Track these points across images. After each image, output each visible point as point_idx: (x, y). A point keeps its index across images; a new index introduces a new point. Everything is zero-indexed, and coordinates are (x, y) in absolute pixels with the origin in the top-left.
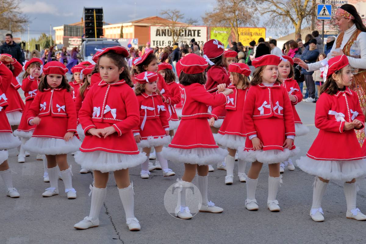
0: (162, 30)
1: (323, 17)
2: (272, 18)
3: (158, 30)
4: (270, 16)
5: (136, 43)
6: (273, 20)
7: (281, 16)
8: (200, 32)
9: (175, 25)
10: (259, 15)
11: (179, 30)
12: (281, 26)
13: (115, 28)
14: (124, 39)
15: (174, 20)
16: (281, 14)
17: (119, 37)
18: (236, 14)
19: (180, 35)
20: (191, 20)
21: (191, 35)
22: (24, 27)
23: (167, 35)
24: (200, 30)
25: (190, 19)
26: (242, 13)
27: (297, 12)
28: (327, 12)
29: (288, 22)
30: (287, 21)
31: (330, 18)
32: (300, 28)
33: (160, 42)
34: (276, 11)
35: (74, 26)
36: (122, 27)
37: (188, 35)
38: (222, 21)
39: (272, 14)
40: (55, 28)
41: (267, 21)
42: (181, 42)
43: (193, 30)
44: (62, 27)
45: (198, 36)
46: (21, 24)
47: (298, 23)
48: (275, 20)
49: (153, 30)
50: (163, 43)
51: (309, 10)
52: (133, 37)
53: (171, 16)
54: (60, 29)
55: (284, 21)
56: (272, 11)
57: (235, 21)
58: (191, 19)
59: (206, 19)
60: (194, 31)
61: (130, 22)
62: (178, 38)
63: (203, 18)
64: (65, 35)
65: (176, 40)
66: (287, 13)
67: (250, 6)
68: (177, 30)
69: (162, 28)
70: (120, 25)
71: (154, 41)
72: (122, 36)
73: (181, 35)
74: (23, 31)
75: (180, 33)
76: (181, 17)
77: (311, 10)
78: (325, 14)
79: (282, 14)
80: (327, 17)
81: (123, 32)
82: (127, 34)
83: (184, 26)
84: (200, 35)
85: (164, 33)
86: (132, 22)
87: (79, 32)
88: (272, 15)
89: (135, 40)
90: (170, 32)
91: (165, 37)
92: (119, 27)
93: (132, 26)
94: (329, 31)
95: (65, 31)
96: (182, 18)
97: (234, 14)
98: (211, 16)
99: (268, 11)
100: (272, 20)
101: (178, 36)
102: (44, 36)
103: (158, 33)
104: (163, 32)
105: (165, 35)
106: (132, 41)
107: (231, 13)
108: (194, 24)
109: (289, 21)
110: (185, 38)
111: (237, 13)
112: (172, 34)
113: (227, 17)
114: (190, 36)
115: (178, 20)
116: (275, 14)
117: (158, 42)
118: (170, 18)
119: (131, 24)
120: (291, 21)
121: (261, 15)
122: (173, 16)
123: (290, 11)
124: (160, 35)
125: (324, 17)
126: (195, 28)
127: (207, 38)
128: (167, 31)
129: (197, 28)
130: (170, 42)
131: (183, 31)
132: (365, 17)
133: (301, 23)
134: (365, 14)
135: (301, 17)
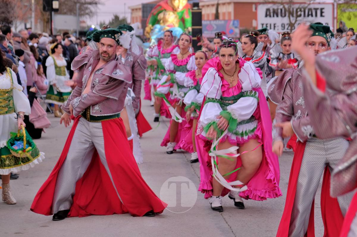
0: (274, 9)
3: (268, 10)
5: (236, 25)
8: (323, 11)
11: (297, 10)
13: (208, 6)
14: (221, 20)
17: (214, 17)
21: (312, 16)
23: (279, 15)
24: (324, 9)
33: (270, 25)
36: (218, 5)
37: (308, 16)
43: (314, 9)
44: (141, 7)
45: (321, 16)
46: (89, 6)
49: (261, 10)
50: (275, 27)
52: (232, 18)
54: (136, 9)
60: (316, 9)
62: (296, 21)
64: (143, 16)
65: (293, 22)
68: (293, 9)
69: (275, 7)
70: (215, 2)
71: (263, 24)
72: (217, 16)
74: (91, 14)
75: (297, 12)
81: (219, 11)
82: (224, 14)
84: (323, 14)
85: (276, 13)
89: (236, 22)
90: (283, 12)
91: (277, 18)
92: (213, 5)
95: (143, 12)
101: (296, 18)
102: (117, 18)
103: (268, 13)
104: (274, 12)
105: (277, 16)
106: (232, 23)
110: (304, 19)
112: (287, 14)
114: (310, 16)
117: (267, 25)
124: (270, 16)
126: (317, 6)
127: (334, 18)
128: (279, 11)
129: (320, 6)
130: (283, 26)
131: (301, 11)
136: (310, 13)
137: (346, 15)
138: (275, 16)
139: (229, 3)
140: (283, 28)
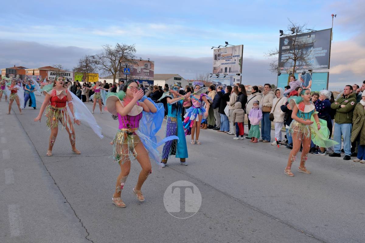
0: (53, 73)
3: (51, 73)
7: (108, 71)
13: (30, 70)
16: (107, 70)
17: (32, 74)
26: (90, 68)
27: (114, 70)
28: (128, 71)
32: (115, 76)
33: (52, 78)
35: (11, 69)
36: (34, 70)
37: (65, 75)
44: (5, 69)
45: (69, 76)
47: (114, 73)
49: (49, 73)
52: (39, 75)
54: (4, 70)
59: (74, 70)
60: (68, 74)
64: (6, 73)
67: (93, 65)
69: (54, 72)
71: (49, 77)
72: (34, 74)
81: (34, 72)
82: (36, 73)
85: (54, 74)
86: (38, 68)
88: (104, 71)
92: (32, 70)
95: (6, 71)
97: (86, 68)
98: (76, 69)
104: (53, 74)
105: (55, 75)
111: (88, 68)
113: (84, 69)
116: (105, 70)
120: (112, 73)
123: (111, 69)
126: (68, 73)
127: (73, 77)
129: (69, 73)
132: (140, 72)
133: (116, 73)
134: (140, 71)
135: (116, 71)
137: (77, 76)
139: (38, 70)
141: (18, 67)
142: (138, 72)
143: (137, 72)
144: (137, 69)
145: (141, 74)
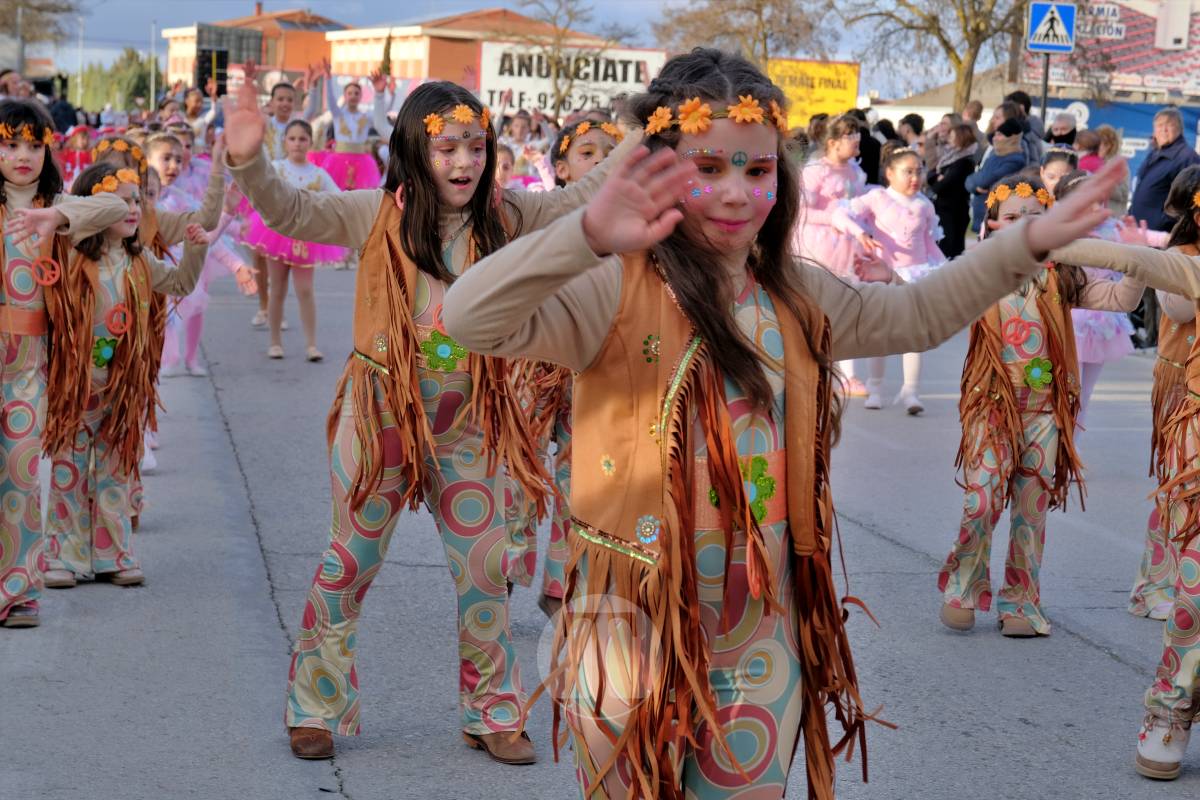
0: (521, 59)
1: (1046, 42)
2: (881, 37)
3: (506, 57)
4: (876, 29)
6: (885, 43)
7: (912, 33)
9: (563, 41)
10: (839, 26)
11: (577, 60)
12: (909, 64)
13: (365, 40)
14: (395, 78)
15: (561, 26)
16: (910, 26)
18: (764, 18)
19: (577, 75)
20: (615, 27)
21: (615, 78)
22: (66, 28)
23: (534, 73)
25: (611, 25)
26: (785, 16)
27: (962, 20)
28: (1060, 29)
29: (933, 53)
30: (929, 50)
31: (1068, 48)
32: (971, 73)
33: (511, 93)
34: (897, 14)
35: (230, 29)
36: (389, 40)
37: (606, 77)
38: (717, 38)
39: (881, 24)
40: (167, 33)
41: (864, 48)
42: (581, 98)
43: (621, 62)
44: (192, 31)
45: (637, 79)
46: (56, 17)
47: (964, 56)
48: (891, 45)
49: (490, 55)
50: (521, 100)
51: (1002, 17)
52: (425, 74)
53: (548, 13)
54: (184, 38)
55: (919, 47)
56: (880, 14)
57: (760, 41)
58: (616, 25)
59: (665, 28)
60: (625, 64)
61: (417, 24)
62: (571, 87)
63: (655, 27)
65: (564, 90)
66: (932, 25)
68: (568, 59)
69: (520, 50)
70: (383, 32)
71: (492, 93)
72: (387, 68)
73: (582, 74)
74: (61, 38)
75: (578, 69)
76: (585, 16)
77: (1008, 16)
78: (1055, 35)
79: (915, 24)
80: (1060, 44)
81: (393, 56)
82: (404, 64)
83: (593, 47)
85: (525, 66)
86: (423, 25)
87: (248, 49)
88: (881, 29)
90: (544, 65)
91: (529, 79)
92: (378, 40)
93: (421, 36)
94: (1063, 87)
95: (200, 45)
96: (587, 21)
97: (756, 18)
98: (680, 21)
99: (871, 15)
100: (881, 43)
101: (572, 80)
102: (132, 57)
103: (507, 65)
104: (522, 65)
105: (529, 74)
107: (749, 13)
108: (626, 40)
109: (936, 50)
110: (594, 85)
111: (767, 12)
112: (553, 71)
113: (735, 25)
114: (610, 80)
115: (576, 26)
116: (890, 25)
118: (549, 18)
119: (417, 30)
120: (942, 52)
121: (846, 25)
122: (557, 11)
123: (941, 17)
124: (511, 73)
125: (1051, 43)
126: (626, 56)
128: (535, 60)
129: (634, 56)
130: (543, 98)
131: (587, 63)
132: (1183, 46)
133: (974, 56)
134: (1184, 35)
135: (977, 38)
136: (610, 72)
138: (524, 73)
139: (418, 37)
140: (542, 106)
141: (280, 19)
142: (1163, 41)
143: (1159, 44)
144: (1155, 20)
145: (1190, 61)
